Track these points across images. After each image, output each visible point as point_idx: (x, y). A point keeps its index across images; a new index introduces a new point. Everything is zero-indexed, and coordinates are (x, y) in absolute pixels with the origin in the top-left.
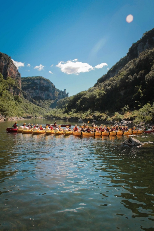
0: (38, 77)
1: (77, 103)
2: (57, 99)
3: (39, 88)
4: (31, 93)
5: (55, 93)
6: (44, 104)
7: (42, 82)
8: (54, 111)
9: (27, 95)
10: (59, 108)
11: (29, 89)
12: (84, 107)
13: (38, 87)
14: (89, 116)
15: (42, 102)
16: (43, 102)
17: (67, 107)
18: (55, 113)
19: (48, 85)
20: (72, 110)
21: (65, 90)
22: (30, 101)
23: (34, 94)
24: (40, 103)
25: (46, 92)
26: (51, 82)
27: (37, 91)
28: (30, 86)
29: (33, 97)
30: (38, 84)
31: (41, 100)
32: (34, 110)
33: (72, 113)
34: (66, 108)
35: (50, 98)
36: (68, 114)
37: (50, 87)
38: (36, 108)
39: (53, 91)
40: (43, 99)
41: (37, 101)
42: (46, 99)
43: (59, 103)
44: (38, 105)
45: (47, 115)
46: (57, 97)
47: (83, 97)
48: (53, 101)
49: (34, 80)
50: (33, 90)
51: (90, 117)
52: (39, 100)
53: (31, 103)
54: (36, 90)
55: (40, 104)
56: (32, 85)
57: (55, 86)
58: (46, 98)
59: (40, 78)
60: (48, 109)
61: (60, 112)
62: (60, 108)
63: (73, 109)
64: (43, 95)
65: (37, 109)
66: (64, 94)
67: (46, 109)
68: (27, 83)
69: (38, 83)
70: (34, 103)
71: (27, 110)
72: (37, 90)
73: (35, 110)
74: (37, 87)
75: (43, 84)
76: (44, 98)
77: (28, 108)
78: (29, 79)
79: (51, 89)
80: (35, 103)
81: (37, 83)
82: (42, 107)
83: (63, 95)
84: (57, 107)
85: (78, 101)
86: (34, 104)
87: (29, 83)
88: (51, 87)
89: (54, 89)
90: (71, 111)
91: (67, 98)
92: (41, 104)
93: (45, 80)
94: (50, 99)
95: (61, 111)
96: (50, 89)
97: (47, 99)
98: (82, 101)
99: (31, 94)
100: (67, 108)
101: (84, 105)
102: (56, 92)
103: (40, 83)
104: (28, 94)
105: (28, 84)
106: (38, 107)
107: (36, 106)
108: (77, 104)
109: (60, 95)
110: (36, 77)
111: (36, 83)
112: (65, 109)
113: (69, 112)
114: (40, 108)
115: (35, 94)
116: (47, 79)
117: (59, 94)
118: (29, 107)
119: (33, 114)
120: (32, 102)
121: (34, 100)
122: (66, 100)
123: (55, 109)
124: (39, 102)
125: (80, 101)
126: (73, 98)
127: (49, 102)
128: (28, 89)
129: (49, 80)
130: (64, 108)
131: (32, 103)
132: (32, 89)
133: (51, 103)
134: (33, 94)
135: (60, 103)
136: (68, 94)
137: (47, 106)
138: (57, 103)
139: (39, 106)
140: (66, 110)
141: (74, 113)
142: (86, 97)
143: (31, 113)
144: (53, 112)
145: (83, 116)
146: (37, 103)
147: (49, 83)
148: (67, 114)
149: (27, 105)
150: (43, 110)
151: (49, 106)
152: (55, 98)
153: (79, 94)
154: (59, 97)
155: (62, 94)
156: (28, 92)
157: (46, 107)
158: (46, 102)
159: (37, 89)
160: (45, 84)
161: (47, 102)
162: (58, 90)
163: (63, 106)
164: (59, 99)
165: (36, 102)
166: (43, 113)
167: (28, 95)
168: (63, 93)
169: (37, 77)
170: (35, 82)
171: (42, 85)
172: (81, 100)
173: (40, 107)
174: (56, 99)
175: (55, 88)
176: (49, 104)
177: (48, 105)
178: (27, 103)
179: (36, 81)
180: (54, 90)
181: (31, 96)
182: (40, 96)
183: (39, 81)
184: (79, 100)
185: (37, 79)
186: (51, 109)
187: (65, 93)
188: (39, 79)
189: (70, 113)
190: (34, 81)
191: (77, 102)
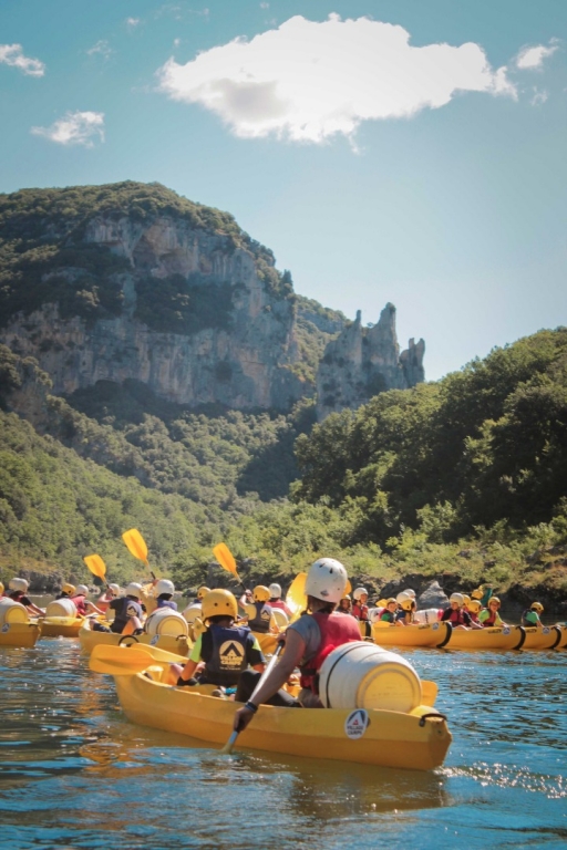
0: (125, 195)
1: (473, 453)
2: (310, 402)
3: (133, 296)
4: (59, 349)
5: (293, 346)
6: (183, 460)
7: (164, 236)
8: (264, 521)
9: (15, 374)
10: (313, 500)
11: (38, 316)
12: (529, 483)
13: (127, 292)
14: (549, 566)
15: (167, 442)
16: (177, 435)
17: (388, 484)
18: (273, 544)
19: (223, 271)
20: (424, 512)
21: (390, 311)
22: (45, 428)
23: (87, 356)
24: (145, 446)
25: (205, 342)
26: (247, 239)
27: (118, 327)
28: (46, 277)
29: (72, 386)
30: (121, 263)
31: (150, 421)
32: (88, 519)
33: (422, 538)
34: (371, 495)
35: (237, 402)
36: (387, 550)
37: (241, 286)
38: (102, 494)
39: (270, 327)
40: (169, 411)
41: (117, 428)
42: (199, 409)
43: (314, 448)
44: (125, 469)
45: (204, 559)
46: (307, 388)
47: (522, 391)
48: (270, 428)
49: (85, 219)
50: (76, 322)
51: (550, 572)
52: (138, 420)
53: (53, 454)
54: (105, 325)
55: (139, 460)
56: (70, 274)
57: (287, 277)
58: (208, 399)
59: (147, 205)
60: (225, 507)
61: (322, 531)
62: (325, 499)
63: (433, 505)
64: (178, 369)
65: (108, 501)
66: (377, 360)
67: (196, 509)
68: (20, 249)
69: (126, 248)
70: (85, 454)
71: (20, 513)
72: (118, 322)
73: (95, 513)
74: (118, 287)
75: (170, 256)
76: (185, 396)
77: (26, 501)
78: (37, 216)
79: (252, 305)
80: (95, 452)
81: (117, 250)
82: (166, 491)
83: (367, 365)
84: (297, 485)
85: (478, 436)
86: (81, 462)
87: (34, 254)
88: (251, 284)
89: (281, 306)
90: (415, 524)
91: (393, 403)
92: (151, 459)
93: (187, 216)
94: (245, 411)
95: (327, 520)
96: (239, 305)
97: (215, 410)
98: (507, 428)
99: (52, 358)
100: (382, 495)
101: (529, 464)
102: (298, 334)
103: (145, 254)
104: (26, 360)
105: (25, 266)
106: (128, 486)
107: (107, 478)
108: (467, 461)
109: (342, 362)
110: (103, 193)
111: (105, 248)
112: (365, 508)
113: (396, 532)
114: (146, 492)
115: (96, 358)
116: (206, 211)
117: (332, 358)
118: (36, 485)
119: (70, 551)
120: (69, 434)
121: (85, 423)
122: (382, 423)
123: (281, 509)
124: (134, 439)
125: (494, 431)
126: (437, 405)
127: (227, 438)
128: (31, 305)
129: (228, 219)
130: (354, 493)
131: (62, 449)
132: (66, 314)
133: (257, 443)
134: (72, 362)
135: (327, 448)
136: (416, 351)
137: (210, 476)
138: (302, 446)
139: (133, 480)
140: (377, 517)
141: (432, 538)
142: (547, 397)
143: (51, 548)
144: (256, 534)
145: (502, 569)
146: (117, 443)
147: (231, 247)
148: (375, 547)
149: (14, 473)
150: (177, 514)
151: (234, 476)
152: (293, 401)
153: (497, 361)
154: (326, 387)
155: (357, 358)
156: (25, 344)
157: (200, 490)
158: (204, 434)
159: (112, 306)
160: (192, 261)
161: (216, 440)
162: (322, 318)
163: (352, 479)
164: (330, 402)
165: (100, 439)
166: (168, 546)
167: (27, 371)
168: (365, 342)
169: (114, 196)
170: (95, 245)
171: (158, 272)
172: (503, 421)
173: (146, 483)
174: (298, 408)
175: (293, 300)
176: (233, 461)
177: (221, 463)
178: (21, 449)
179: (102, 233)
180: (278, 317)
181: (59, 384)
182: (144, 377)
183: (134, 233)
184: (491, 422)
185: (112, 214)
186: (250, 502)
187: (390, 344)
188: (134, 217)
189: (409, 541)
190: (80, 234)
191: (472, 443)
